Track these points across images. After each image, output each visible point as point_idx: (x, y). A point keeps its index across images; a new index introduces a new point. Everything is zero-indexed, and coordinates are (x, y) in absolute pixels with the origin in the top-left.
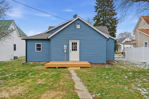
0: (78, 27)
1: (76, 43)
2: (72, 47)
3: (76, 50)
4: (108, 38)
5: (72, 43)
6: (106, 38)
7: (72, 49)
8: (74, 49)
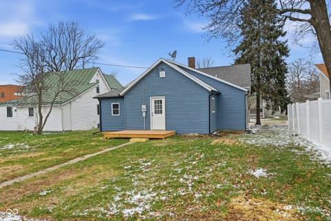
0: (162, 74)
1: (161, 101)
2: (155, 108)
3: (161, 113)
4: (210, 90)
5: (155, 101)
6: (207, 90)
7: (156, 111)
8: (158, 111)
